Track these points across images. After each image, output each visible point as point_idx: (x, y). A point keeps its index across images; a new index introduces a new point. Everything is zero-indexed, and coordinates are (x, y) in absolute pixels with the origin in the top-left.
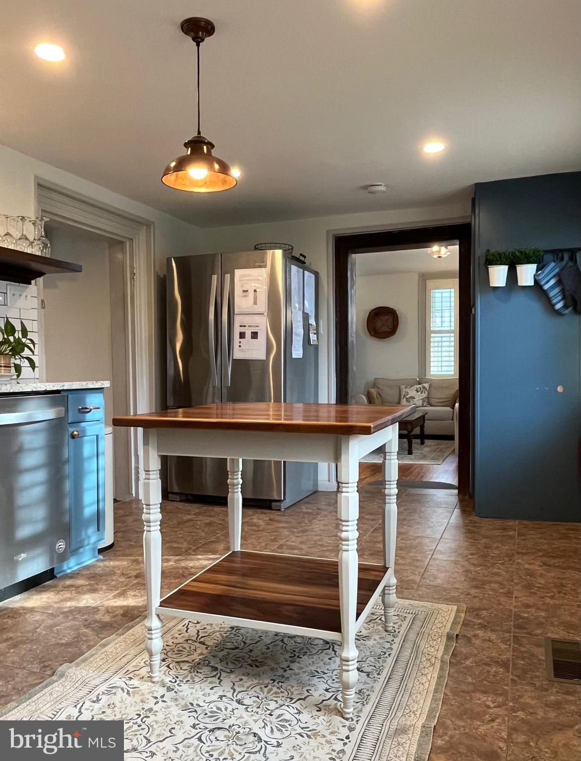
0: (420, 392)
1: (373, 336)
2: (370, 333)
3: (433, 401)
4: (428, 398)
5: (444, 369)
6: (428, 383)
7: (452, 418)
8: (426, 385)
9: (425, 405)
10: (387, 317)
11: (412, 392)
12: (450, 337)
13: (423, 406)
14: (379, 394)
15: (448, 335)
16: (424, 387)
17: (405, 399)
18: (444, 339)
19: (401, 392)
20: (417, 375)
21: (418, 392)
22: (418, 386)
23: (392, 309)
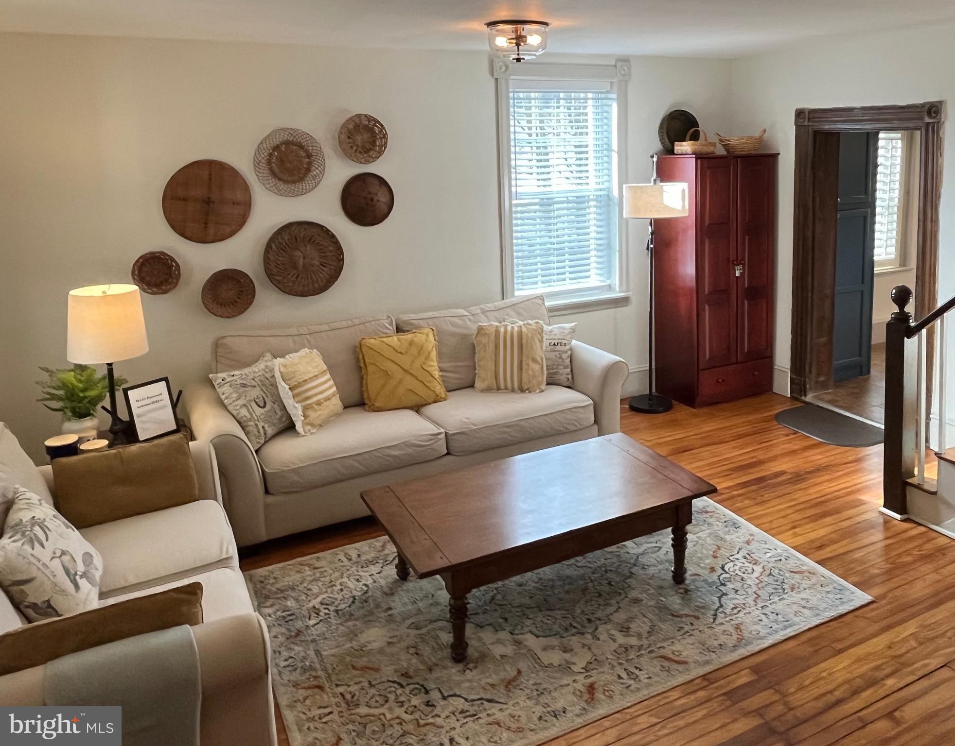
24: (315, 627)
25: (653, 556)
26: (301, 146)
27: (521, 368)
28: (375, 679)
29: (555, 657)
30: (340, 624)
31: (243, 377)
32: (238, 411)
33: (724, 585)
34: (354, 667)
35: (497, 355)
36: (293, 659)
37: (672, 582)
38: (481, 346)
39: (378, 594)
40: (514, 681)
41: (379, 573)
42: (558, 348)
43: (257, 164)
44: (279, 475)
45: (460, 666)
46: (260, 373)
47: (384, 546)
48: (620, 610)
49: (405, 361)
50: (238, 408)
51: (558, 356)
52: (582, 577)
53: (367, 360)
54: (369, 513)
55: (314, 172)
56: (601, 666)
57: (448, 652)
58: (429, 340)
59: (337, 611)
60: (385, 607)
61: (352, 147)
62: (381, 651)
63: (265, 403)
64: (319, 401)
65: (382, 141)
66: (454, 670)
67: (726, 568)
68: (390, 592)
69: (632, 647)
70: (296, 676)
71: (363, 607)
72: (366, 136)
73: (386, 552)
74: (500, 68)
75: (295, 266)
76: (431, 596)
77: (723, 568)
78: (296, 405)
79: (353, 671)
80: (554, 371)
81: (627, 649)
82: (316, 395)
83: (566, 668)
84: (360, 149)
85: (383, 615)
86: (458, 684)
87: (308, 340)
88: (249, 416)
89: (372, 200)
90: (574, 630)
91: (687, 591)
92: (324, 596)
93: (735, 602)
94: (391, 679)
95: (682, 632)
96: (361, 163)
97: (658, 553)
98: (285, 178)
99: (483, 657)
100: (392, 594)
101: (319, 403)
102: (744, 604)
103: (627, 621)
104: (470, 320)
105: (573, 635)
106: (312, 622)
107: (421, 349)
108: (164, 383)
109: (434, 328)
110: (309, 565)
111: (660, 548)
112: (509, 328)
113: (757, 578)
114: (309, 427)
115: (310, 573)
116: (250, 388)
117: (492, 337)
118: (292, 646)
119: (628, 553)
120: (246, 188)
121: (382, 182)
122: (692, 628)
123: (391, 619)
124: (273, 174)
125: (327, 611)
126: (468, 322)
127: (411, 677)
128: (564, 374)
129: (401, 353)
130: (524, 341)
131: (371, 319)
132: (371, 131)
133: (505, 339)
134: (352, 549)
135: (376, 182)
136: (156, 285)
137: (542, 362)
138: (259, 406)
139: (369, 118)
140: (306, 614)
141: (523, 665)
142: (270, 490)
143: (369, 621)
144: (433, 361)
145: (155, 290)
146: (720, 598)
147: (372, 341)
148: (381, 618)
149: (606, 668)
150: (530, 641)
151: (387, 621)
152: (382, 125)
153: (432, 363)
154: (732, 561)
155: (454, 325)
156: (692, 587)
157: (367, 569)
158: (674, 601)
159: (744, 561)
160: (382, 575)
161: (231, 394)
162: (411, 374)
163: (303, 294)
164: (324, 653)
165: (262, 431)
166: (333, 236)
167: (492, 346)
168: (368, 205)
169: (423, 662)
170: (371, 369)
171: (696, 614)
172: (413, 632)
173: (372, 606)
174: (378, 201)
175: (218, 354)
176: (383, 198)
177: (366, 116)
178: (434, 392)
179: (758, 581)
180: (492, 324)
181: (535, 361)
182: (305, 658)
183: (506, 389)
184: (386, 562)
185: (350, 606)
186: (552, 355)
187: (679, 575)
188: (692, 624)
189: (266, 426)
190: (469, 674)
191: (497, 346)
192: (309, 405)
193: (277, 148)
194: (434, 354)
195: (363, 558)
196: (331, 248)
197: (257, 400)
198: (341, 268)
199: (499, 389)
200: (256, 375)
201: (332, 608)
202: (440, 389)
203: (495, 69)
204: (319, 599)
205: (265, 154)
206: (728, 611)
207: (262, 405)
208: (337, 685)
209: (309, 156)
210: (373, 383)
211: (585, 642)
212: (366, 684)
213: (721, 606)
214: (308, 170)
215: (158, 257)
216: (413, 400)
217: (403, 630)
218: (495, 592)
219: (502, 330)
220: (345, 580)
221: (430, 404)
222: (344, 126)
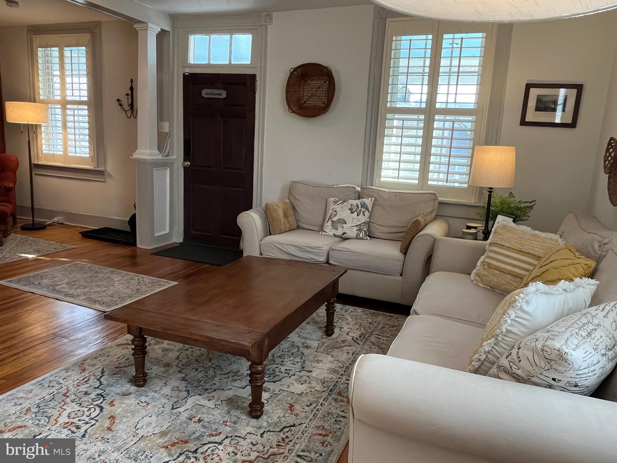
0: (356, 213)
1: (293, 112)
2: (290, 107)
3: (377, 230)
4: (368, 224)
5: (402, 174)
6: (372, 197)
7: (400, 271)
8: (368, 202)
9: (361, 235)
10: (320, 83)
11: (343, 212)
12: (418, 120)
13: (357, 238)
14: (294, 209)
15: (415, 117)
16: (364, 205)
17: (330, 222)
18: (407, 124)
19: (328, 209)
20: (360, 182)
21: (352, 213)
22: (355, 202)
23: (326, 68)
33: (98, 395)
67: (98, 410)
77: (102, 409)
93: (88, 385)
102: (79, 386)
111: (173, 409)
113: (65, 410)
119: (199, 395)
122: (119, 362)
146: (101, 384)
154: (93, 419)
159: (80, 423)
171: (118, 370)
179: (64, 407)
206: (92, 377)
213: (99, 380)
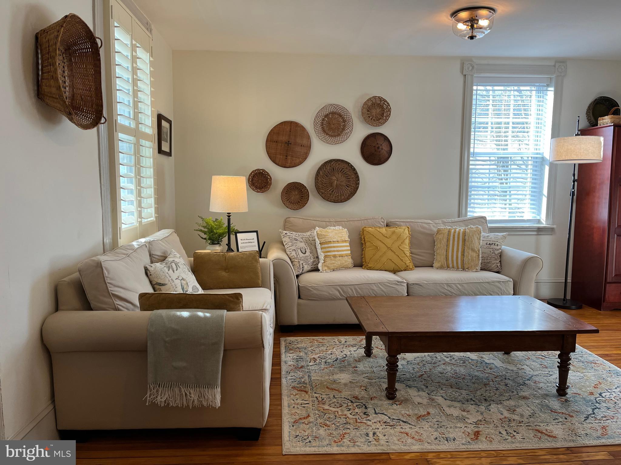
24: (312, 366)
25: (545, 378)
26: (340, 116)
27: (463, 255)
28: (338, 395)
29: (456, 412)
30: (326, 368)
31: (297, 235)
32: (290, 252)
33: (599, 403)
34: (327, 388)
35: (448, 246)
36: (295, 377)
37: (557, 394)
38: (439, 240)
39: (352, 360)
40: (423, 417)
41: (355, 351)
42: (492, 246)
43: (315, 123)
44: (305, 288)
45: (391, 402)
46: (307, 237)
47: (362, 340)
48: (510, 400)
49: (389, 242)
50: (291, 251)
51: (492, 251)
52: (487, 378)
53: (366, 240)
54: (357, 322)
55: (347, 131)
56: (488, 424)
57: (384, 393)
58: (406, 233)
59: (326, 362)
60: (353, 365)
61: (369, 117)
62: (345, 385)
63: (306, 252)
64: (335, 255)
65: (387, 113)
66: (386, 402)
67: (603, 395)
68: (359, 360)
69: (514, 420)
70: (295, 384)
71: (341, 364)
72: (378, 110)
73: (362, 343)
74: (468, 68)
75: (331, 184)
76: (382, 367)
77: (600, 394)
78: (322, 253)
79: (327, 389)
80: (488, 261)
81: (510, 421)
82: (334, 251)
83: (463, 419)
84: (374, 118)
85: (351, 369)
86: (387, 409)
87: (334, 224)
88: (296, 256)
89: (378, 148)
90: (472, 402)
91: (566, 401)
92: (321, 355)
93: (606, 414)
94: (346, 397)
95: (557, 421)
96: (374, 126)
97: (549, 378)
98: (330, 133)
99: (406, 401)
100: (360, 361)
101: (335, 256)
102: (613, 416)
103: (515, 406)
104: (434, 226)
105: (472, 405)
106: (311, 364)
107: (399, 237)
108: (255, 233)
109: (409, 227)
110: (317, 341)
112: (457, 230)
114: (326, 268)
115: (317, 344)
116: (299, 242)
117: (446, 235)
118: (297, 371)
120: (308, 138)
121: (386, 138)
122: (566, 421)
123: (355, 372)
124: (324, 131)
125: (320, 361)
126: (432, 226)
127: (359, 399)
128: (495, 263)
129: (386, 237)
130: (466, 238)
131: (371, 218)
132: (382, 107)
133: (454, 236)
134: (343, 339)
135: (382, 139)
136: (260, 188)
137: (479, 252)
138: (303, 253)
139: (380, 99)
140: (309, 360)
141: (432, 411)
142: (302, 296)
143: (343, 370)
144: (406, 245)
145: (259, 190)
146: (593, 409)
147: (370, 229)
148: (350, 370)
149: (491, 426)
150: (440, 400)
151: (353, 372)
152: (388, 103)
153: (406, 246)
154: (609, 392)
155: (424, 228)
156: (571, 399)
157: (348, 348)
158: (555, 404)
159: (619, 393)
160: (356, 352)
161: (289, 242)
162: (392, 250)
163: (335, 202)
164: (313, 378)
165: (301, 267)
166: (354, 169)
167: (445, 240)
168: (376, 151)
169: (368, 395)
170: (368, 244)
171: (571, 414)
172: (366, 380)
173: (346, 364)
174: (382, 149)
175: (286, 226)
176: (385, 147)
177: (379, 97)
178: (406, 264)
180: (447, 228)
181: (473, 250)
182: (302, 378)
183: (453, 267)
184: (360, 347)
185: (333, 362)
186: (487, 251)
187: (562, 390)
188: (566, 419)
189: (304, 264)
190: (395, 406)
191: (448, 240)
192: (329, 255)
193: (327, 116)
194: (407, 241)
195: (348, 343)
196: (353, 176)
197: (302, 249)
198: (357, 188)
199: (448, 267)
200: (304, 237)
201: (323, 360)
202: (408, 262)
203: (464, 68)
204: (318, 355)
205: (321, 119)
206: (598, 417)
207: (304, 252)
208: (315, 393)
209: (344, 121)
210: (369, 252)
211: (480, 410)
212: (332, 396)
213: (594, 414)
214: (343, 129)
215: (262, 173)
216: (392, 266)
217: (361, 378)
218: (423, 373)
219: (453, 231)
220: (334, 350)
221: (402, 271)
222: (365, 103)
